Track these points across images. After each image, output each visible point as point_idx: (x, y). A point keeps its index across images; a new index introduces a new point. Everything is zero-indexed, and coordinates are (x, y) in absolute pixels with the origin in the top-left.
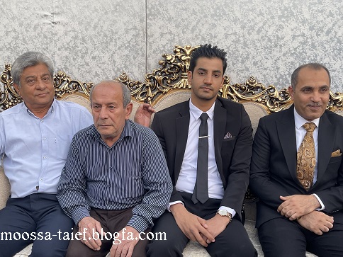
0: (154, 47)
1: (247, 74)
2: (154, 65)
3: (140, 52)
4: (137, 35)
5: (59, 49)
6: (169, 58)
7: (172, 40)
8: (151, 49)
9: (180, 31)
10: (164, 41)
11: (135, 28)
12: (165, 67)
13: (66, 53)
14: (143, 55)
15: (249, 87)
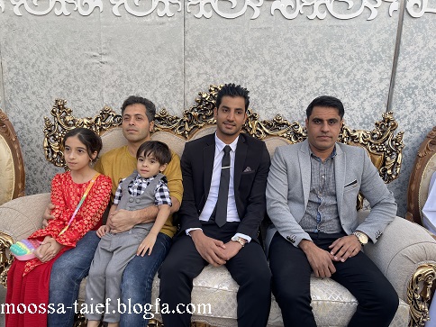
0: (191, 86)
1: (275, 112)
2: (191, 103)
3: (179, 90)
4: (177, 75)
5: (107, 87)
6: (204, 96)
7: (208, 80)
8: (188, 87)
9: (215, 71)
10: (201, 81)
11: (174, 68)
12: (200, 104)
13: (113, 90)
14: (181, 93)
15: (276, 123)
